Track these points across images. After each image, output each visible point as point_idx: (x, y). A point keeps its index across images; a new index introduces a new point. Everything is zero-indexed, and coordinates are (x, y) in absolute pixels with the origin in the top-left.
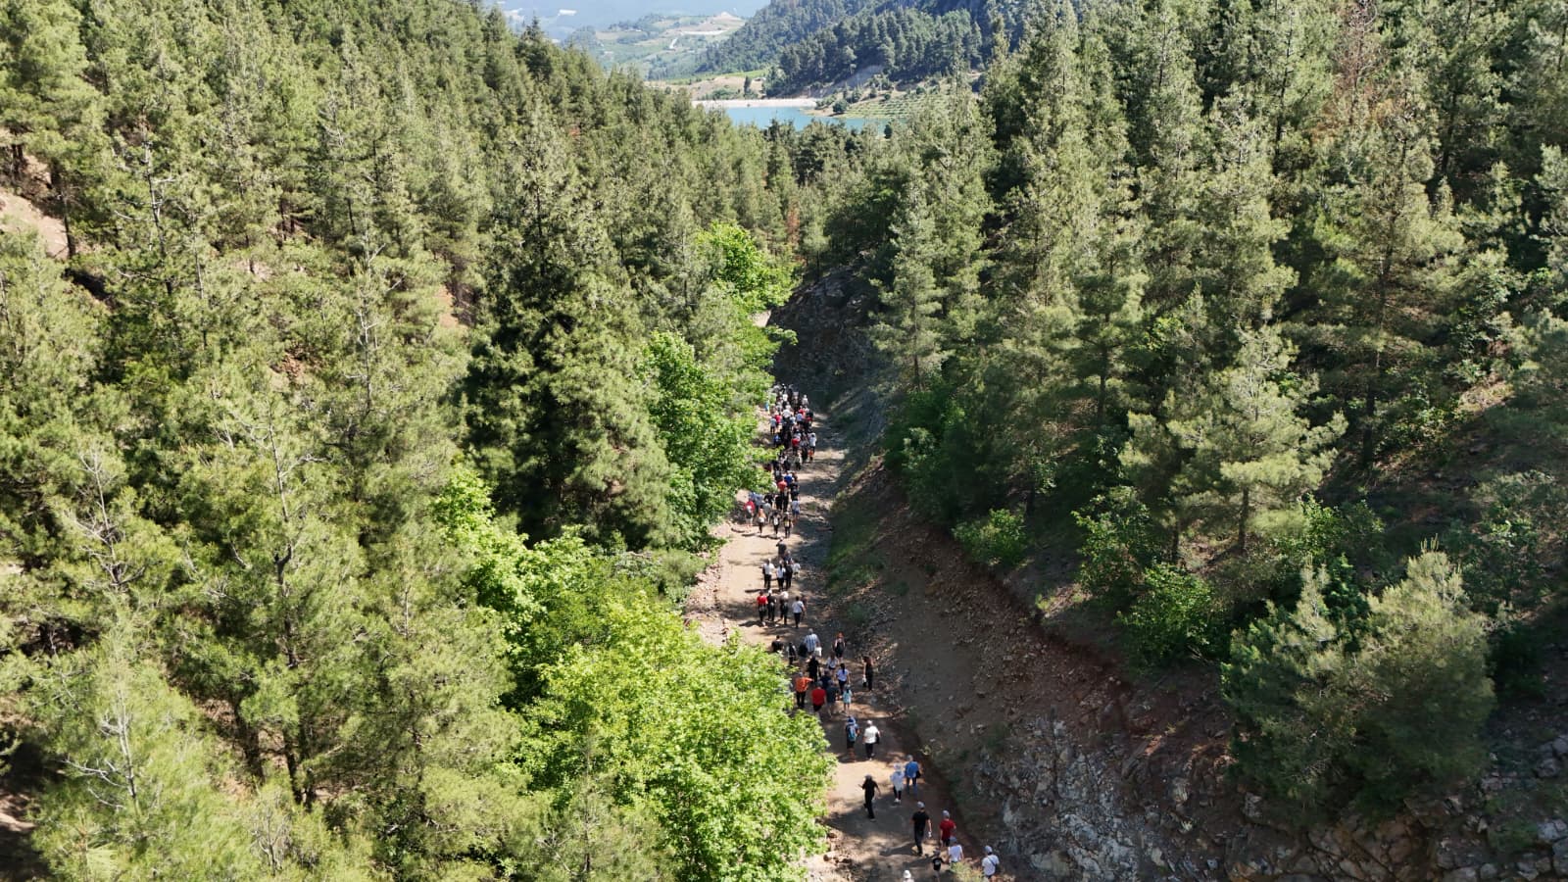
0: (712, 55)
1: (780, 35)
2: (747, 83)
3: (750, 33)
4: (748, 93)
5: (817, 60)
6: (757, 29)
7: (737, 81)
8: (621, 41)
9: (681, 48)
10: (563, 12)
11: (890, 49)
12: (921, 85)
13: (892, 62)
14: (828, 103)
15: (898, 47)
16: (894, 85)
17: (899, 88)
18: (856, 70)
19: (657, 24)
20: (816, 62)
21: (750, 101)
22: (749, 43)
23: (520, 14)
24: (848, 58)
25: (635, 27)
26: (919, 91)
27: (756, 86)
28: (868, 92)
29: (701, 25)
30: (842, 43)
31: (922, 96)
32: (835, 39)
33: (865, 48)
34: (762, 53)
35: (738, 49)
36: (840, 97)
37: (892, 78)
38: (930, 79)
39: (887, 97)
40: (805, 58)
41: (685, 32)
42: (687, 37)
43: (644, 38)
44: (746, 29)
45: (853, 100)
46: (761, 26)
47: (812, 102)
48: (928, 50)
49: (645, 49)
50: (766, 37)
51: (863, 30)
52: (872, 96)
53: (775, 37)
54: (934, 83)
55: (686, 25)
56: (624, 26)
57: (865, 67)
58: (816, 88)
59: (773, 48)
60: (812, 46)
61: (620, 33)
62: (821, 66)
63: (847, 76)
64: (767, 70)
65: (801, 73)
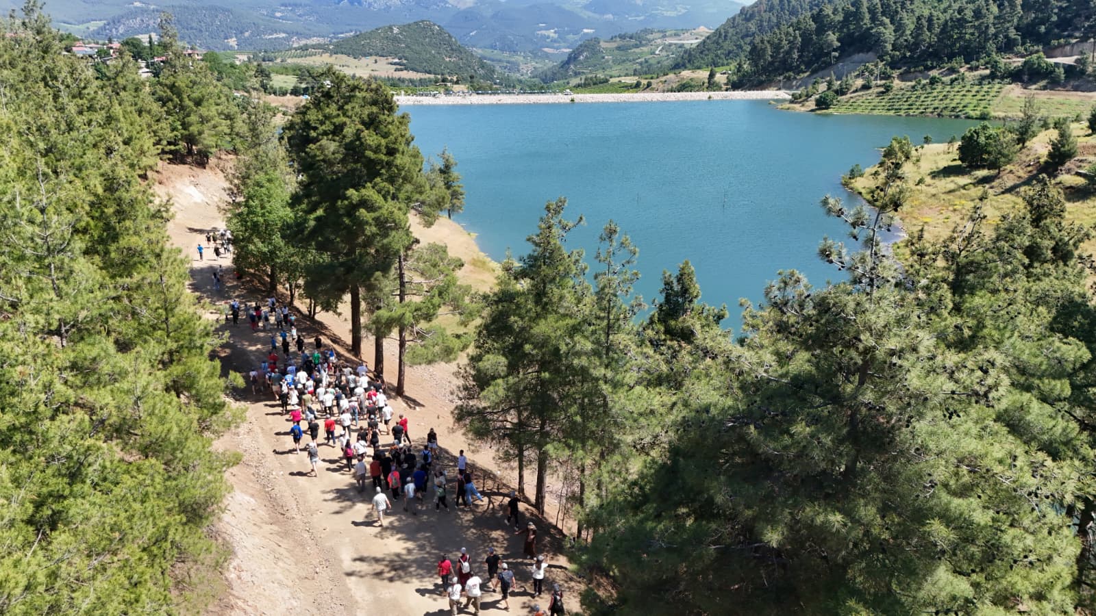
0: (686, 56)
1: (747, 36)
2: (712, 75)
3: (720, 34)
4: (712, 85)
5: (791, 49)
6: (726, 32)
7: (703, 74)
8: (619, 48)
9: (664, 53)
10: (585, 31)
11: (888, 33)
12: (934, 73)
13: (889, 47)
14: (808, 96)
15: (899, 28)
16: (896, 73)
17: (902, 77)
18: (838, 59)
19: (650, 37)
20: (789, 52)
21: (712, 93)
22: (718, 43)
23: (555, 32)
24: (830, 45)
25: (631, 38)
26: (933, 81)
27: (720, 78)
28: (860, 82)
29: (682, 36)
30: (821, 30)
31: (939, 87)
32: (814, 26)
33: (850, 35)
34: (730, 52)
35: (708, 50)
36: (822, 87)
37: (894, 65)
38: (947, 66)
39: (888, 89)
40: (777, 47)
41: (669, 41)
42: (670, 45)
43: (636, 46)
44: (718, 33)
45: (841, 92)
46: (731, 30)
47: (784, 94)
48: (943, 31)
49: (636, 54)
50: (735, 38)
51: (848, 15)
52: (866, 87)
53: (742, 38)
54: (952, 70)
55: (671, 36)
56: (622, 37)
57: (850, 55)
58: (788, 79)
59: (740, 47)
60: (787, 34)
61: (619, 42)
62: (796, 56)
63: (828, 65)
64: (733, 66)
65: (771, 63)
